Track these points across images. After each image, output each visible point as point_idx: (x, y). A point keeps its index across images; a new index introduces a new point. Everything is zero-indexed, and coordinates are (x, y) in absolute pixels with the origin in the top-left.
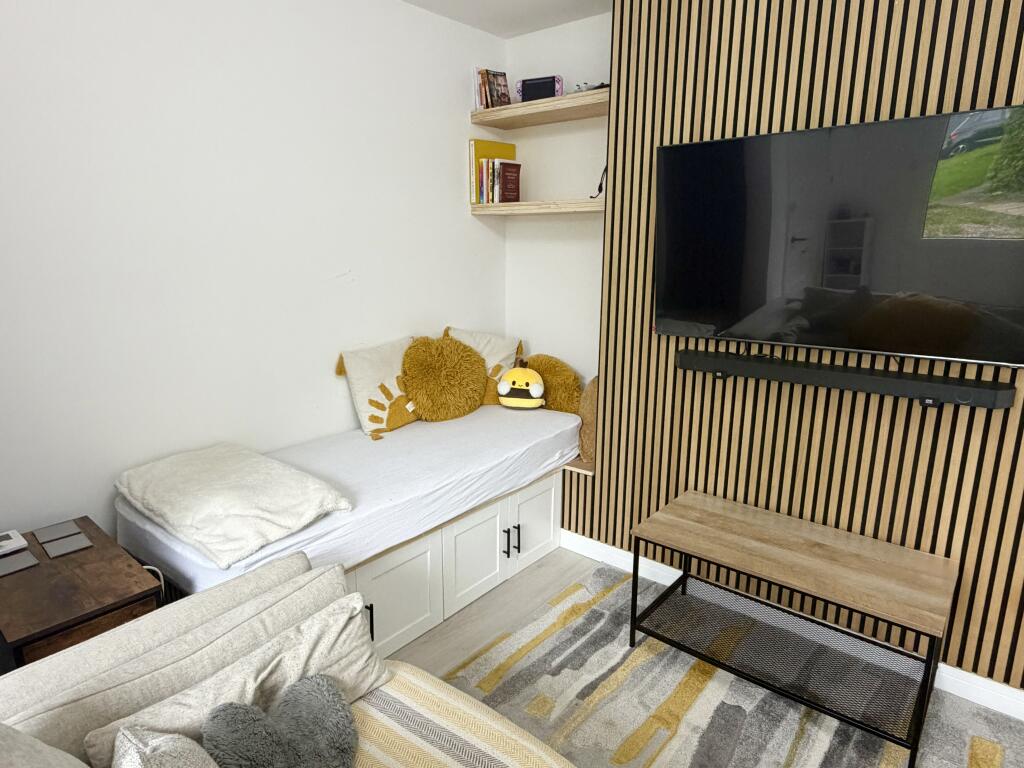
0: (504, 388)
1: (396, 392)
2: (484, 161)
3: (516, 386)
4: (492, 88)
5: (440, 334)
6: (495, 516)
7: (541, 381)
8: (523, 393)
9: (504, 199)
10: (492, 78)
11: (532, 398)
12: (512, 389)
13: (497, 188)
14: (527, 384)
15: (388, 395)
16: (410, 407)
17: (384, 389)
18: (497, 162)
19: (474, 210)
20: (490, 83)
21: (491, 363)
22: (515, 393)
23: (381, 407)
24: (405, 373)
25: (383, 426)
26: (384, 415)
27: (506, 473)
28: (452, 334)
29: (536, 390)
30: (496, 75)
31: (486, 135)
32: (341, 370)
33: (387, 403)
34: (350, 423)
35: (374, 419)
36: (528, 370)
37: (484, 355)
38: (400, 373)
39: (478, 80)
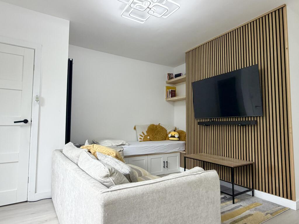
0: (170, 136)
1: (146, 134)
2: (168, 90)
3: (172, 135)
4: (170, 76)
5: (158, 124)
6: (161, 158)
7: (178, 134)
8: (174, 137)
9: (172, 97)
10: (170, 75)
11: (175, 138)
12: (171, 136)
13: (170, 95)
14: (175, 135)
15: (144, 134)
16: (148, 137)
17: (143, 133)
18: (170, 90)
19: (166, 100)
20: (169, 75)
21: (168, 131)
22: (172, 137)
23: (142, 136)
24: (148, 130)
25: (142, 140)
26: (142, 138)
27: (164, 148)
28: (160, 125)
29: (177, 136)
30: (171, 74)
31: (169, 85)
32: (135, 128)
33: (143, 136)
34: (136, 140)
35: (140, 139)
36: (175, 132)
37: (167, 129)
38: (147, 130)
39: (167, 75)
